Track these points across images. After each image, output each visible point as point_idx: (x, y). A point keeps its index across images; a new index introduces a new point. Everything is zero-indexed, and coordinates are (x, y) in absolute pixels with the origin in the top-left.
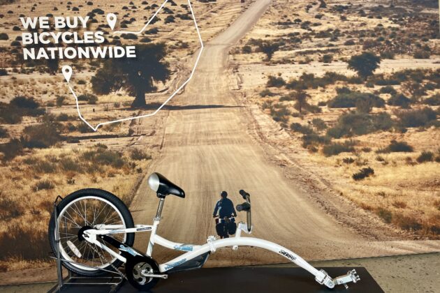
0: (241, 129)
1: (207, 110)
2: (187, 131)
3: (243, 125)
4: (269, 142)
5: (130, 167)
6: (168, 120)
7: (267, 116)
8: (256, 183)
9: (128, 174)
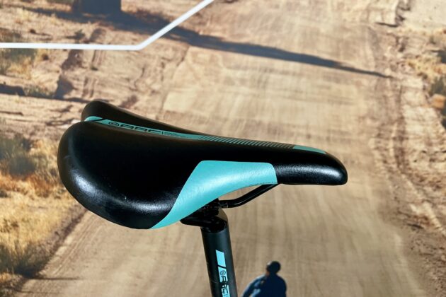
0: (362, 132)
1: (293, 66)
2: (223, 114)
3: (369, 122)
4: (410, 175)
5: (52, 179)
6: (178, 72)
7: (432, 113)
8: (349, 254)
9: (46, 195)
